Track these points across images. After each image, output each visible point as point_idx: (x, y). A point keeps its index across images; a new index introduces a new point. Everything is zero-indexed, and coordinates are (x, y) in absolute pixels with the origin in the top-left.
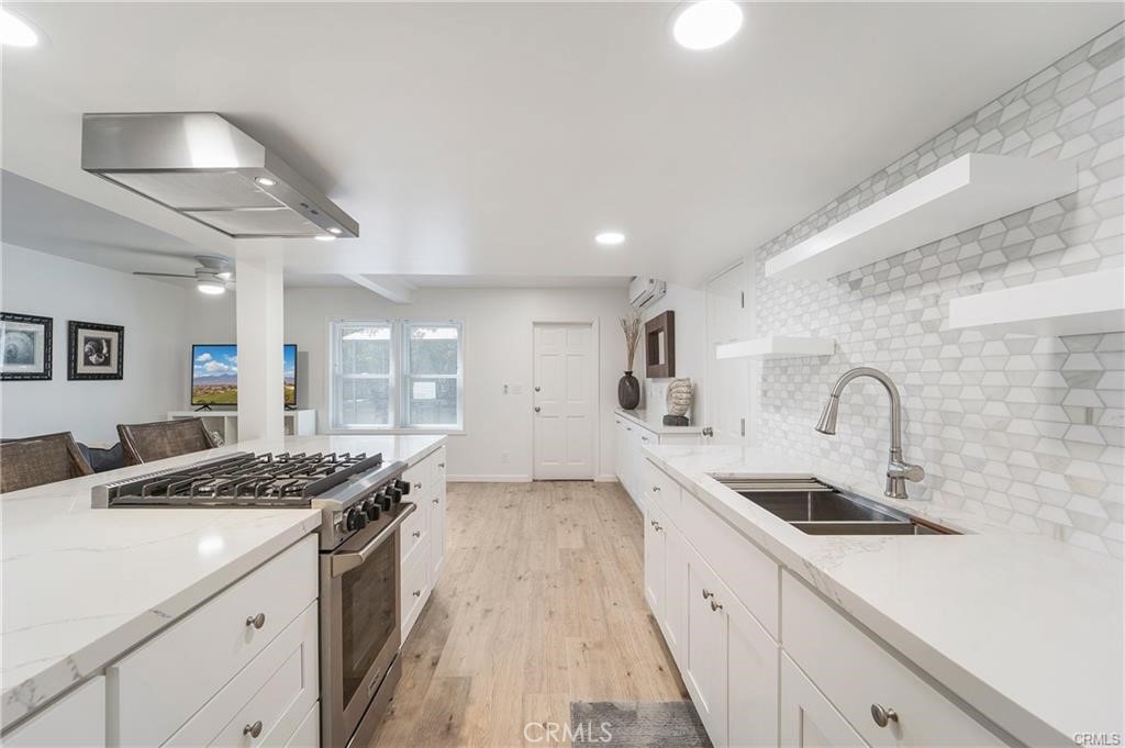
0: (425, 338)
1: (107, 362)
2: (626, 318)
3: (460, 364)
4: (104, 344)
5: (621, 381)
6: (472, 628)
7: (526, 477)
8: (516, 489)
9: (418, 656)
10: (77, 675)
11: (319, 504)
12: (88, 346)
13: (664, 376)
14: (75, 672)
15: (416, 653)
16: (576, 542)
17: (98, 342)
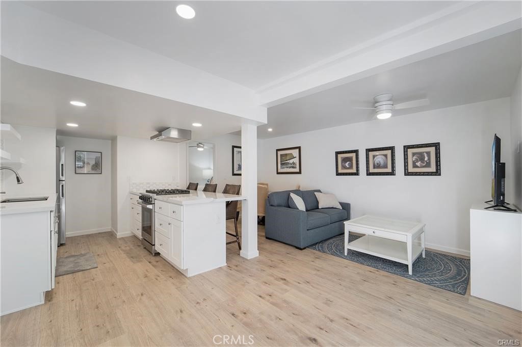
1: (428, 166)
4: (426, 155)
12: (415, 157)
17: (421, 154)
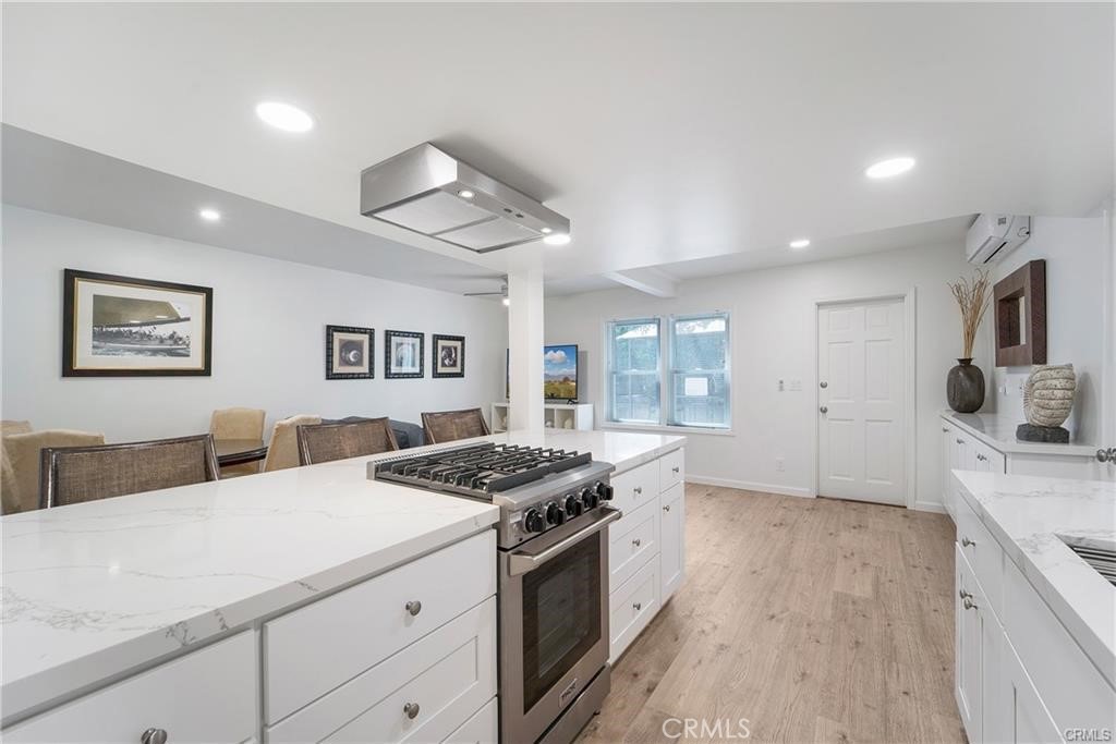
0: (695, 332)
1: (454, 365)
2: (962, 282)
3: (728, 358)
5: (952, 372)
6: (700, 662)
7: (806, 491)
8: (792, 503)
9: (636, 675)
10: (224, 626)
11: (500, 499)
13: (1026, 363)
14: (221, 623)
15: (635, 670)
16: (862, 589)
